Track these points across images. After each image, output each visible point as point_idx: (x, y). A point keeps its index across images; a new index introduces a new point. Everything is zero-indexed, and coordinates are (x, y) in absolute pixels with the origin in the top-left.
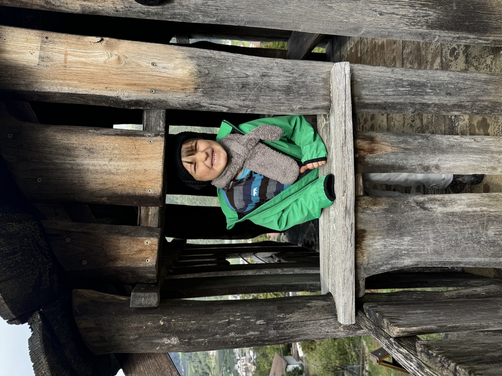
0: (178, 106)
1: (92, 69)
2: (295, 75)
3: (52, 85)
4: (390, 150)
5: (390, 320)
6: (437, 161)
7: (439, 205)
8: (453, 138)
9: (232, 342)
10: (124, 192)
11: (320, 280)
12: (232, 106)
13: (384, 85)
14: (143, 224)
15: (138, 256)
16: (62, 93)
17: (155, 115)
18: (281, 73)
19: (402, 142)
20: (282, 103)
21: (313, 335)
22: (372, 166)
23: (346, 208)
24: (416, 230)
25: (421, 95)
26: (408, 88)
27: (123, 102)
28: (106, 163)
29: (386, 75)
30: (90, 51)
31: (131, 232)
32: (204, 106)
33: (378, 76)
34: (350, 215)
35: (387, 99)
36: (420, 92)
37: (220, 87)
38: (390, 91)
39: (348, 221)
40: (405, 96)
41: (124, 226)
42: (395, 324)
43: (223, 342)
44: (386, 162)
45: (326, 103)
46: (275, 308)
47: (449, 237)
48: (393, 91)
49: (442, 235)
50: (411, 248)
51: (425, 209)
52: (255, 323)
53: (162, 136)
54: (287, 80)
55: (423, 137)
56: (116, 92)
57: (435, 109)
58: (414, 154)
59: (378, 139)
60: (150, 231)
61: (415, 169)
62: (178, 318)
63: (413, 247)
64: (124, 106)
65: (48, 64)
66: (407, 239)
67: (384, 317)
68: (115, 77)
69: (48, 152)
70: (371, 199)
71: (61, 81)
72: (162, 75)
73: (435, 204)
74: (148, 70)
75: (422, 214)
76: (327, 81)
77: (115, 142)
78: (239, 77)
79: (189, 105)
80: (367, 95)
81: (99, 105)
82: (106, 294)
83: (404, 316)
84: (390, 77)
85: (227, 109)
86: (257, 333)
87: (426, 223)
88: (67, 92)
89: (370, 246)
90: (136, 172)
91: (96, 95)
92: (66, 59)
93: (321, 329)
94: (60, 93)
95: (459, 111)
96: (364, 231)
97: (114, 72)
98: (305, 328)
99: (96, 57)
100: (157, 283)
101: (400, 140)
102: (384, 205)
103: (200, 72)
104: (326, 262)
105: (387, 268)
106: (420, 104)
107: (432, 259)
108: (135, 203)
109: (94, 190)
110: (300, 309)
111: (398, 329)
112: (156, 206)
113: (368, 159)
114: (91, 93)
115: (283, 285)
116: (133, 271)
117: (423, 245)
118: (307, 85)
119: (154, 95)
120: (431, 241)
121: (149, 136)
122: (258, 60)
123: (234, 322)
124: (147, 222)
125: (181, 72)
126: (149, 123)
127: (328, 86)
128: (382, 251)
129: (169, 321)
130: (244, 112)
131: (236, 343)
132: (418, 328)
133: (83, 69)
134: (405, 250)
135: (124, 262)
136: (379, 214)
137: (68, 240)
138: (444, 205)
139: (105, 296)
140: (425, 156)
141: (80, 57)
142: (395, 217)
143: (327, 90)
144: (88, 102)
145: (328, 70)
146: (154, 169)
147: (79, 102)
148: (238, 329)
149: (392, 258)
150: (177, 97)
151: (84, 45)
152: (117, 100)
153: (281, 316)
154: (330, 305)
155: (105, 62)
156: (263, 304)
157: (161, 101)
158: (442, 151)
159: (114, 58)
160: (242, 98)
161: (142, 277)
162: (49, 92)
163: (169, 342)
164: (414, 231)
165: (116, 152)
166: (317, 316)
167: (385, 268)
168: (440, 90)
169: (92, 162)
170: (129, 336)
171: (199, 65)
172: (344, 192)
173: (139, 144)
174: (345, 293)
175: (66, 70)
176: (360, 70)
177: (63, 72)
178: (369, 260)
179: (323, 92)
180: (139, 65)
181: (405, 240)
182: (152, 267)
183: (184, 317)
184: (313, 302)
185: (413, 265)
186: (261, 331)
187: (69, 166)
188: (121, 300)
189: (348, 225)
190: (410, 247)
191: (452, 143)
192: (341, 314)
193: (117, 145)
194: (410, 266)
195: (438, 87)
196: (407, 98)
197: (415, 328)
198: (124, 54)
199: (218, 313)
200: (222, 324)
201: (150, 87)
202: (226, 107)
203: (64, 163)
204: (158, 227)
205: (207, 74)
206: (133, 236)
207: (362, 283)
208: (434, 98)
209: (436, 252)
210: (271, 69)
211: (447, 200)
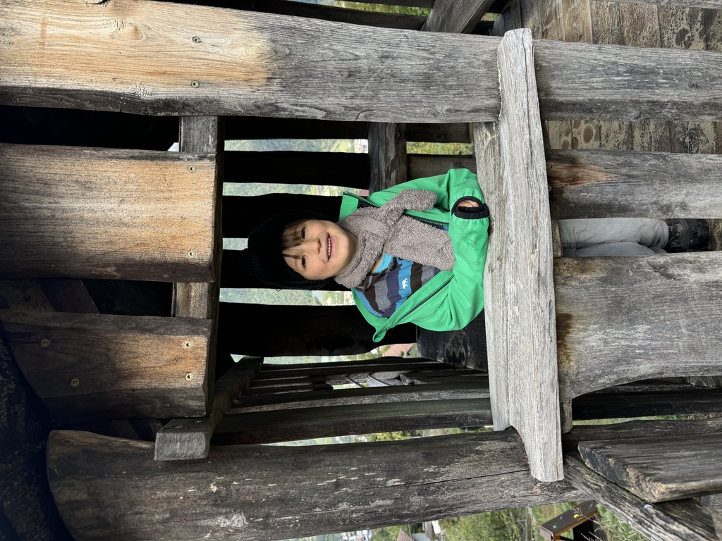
0: (239, 109)
1: (89, 48)
2: (438, 56)
3: (19, 75)
4: (605, 179)
5: (641, 470)
6: (684, 196)
7: (693, 270)
8: (707, 159)
9: (344, 520)
10: (146, 257)
11: (489, 408)
12: (331, 108)
13: (587, 72)
14: (181, 312)
15: (172, 368)
16: (36, 88)
17: (200, 127)
18: (414, 53)
19: (624, 165)
20: (418, 102)
21: (489, 502)
22: (575, 207)
23: (539, 274)
24: (656, 313)
25: (649, 88)
26: (627, 76)
27: (144, 103)
28: (115, 206)
29: (588, 55)
30: (85, 18)
31: (159, 327)
32: (284, 109)
33: (576, 58)
34: (546, 287)
35: (593, 94)
36: (648, 83)
37: (310, 76)
38: (597, 82)
39: (544, 296)
40: (622, 90)
41: (146, 317)
42: (653, 477)
43: (328, 520)
44: (599, 200)
45: (492, 102)
46: (418, 456)
47: (713, 324)
48: (602, 81)
49: (702, 320)
50: (650, 345)
51: (669, 276)
52: (385, 484)
53: (211, 159)
54: (425, 65)
55: (657, 158)
56: (130, 87)
57: (673, 111)
58: (645, 184)
59: (582, 161)
60: (193, 325)
61: (647, 210)
62: (244, 479)
63: (653, 343)
64: (146, 110)
65: (12, 39)
66: (642, 328)
67: (625, 465)
68: (129, 60)
69: (11, 189)
70: (576, 262)
71: (35, 69)
72: (211, 57)
73: (685, 268)
74: (187, 49)
75: (664, 284)
76: (491, 65)
77: (130, 171)
78: (343, 60)
79: (258, 107)
80: (560, 89)
81: (102, 109)
82: (113, 439)
83: (662, 462)
84: (596, 60)
85: (324, 114)
86: (388, 502)
87: (672, 301)
88: (46, 86)
89: (579, 343)
90: (167, 222)
91: (96, 91)
92: (43, 31)
93: (502, 492)
94: (33, 89)
95: (713, 115)
96: (568, 317)
97: (127, 53)
98: (473, 491)
99: (96, 27)
100: (207, 417)
101: (619, 162)
102: (598, 271)
103: (276, 52)
104: (502, 374)
105: (610, 380)
106: (649, 102)
107: (687, 362)
108: (165, 276)
109: (92, 254)
110: (463, 456)
111: (664, 486)
112: (203, 281)
113: (568, 194)
114: (88, 88)
115: (428, 417)
116: (163, 396)
117: (670, 339)
118: (458, 72)
119: (197, 90)
120: (684, 330)
121: (188, 159)
122: (374, 32)
123: (346, 483)
124: (188, 310)
125: (244, 53)
126: (188, 139)
127: (494, 74)
128: (600, 351)
129: (227, 485)
130: (353, 119)
131: (351, 522)
132: (700, 483)
133: (73, 48)
134: (639, 348)
135: (147, 381)
136: (591, 286)
137: (46, 343)
138: (701, 270)
139: (110, 442)
140: (663, 188)
141: (67, 28)
142: (620, 292)
143: (494, 80)
144: (82, 104)
145: (492, 48)
146: (198, 215)
147: (68, 105)
148: (354, 495)
149: (618, 362)
150: (236, 92)
151: (76, 8)
152: (133, 100)
153: (431, 470)
154: (514, 448)
155: (112, 37)
156: (397, 449)
157: (209, 101)
158: (692, 179)
159: (128, 29)
160: (349, 94)
161: (179, 406)
162: (14, 87)
163: (228, 523)
164: (653, 315)
165: (131, 187)
166: (494, 467)
167: (606, 381)
168: (680, 80)
169: (88, 206)
170: (153, 515)
171: (274, 41)
172: (535, 246)
173: (172, 172)
174: (544, 425)
175: (43, 49)
176: (546, 48)
177: (38, 53)
178: (579, 368)
179: (485, 83)
180: (171, 41)
181: (640, 330)
182: (196, 389)
183: (255, 477)
184: (486, 444)
185: (654, 374)
186: (396, 499)
187: (48, 213)
188: (140, 449)
189: (543, 305)
190: (648, 342)
191: (706, 166)
192: (538, 463)
193: (132, 175)
194: (649, 375)
195: (676, 75)
196: (626, 93)
197: (694, 484)
198: (145, 23)
199: (317, 468)
200: (325, 488)
201: (189, 77)
202: (321, 109)
203: (39, 208)
204: (207, 318)
205: (287, 55)
206: (162, 334)
207: (568, 408)
208: (671, 92)
209: (693, 350)
210: (397, 46)
211: (705, 262)
